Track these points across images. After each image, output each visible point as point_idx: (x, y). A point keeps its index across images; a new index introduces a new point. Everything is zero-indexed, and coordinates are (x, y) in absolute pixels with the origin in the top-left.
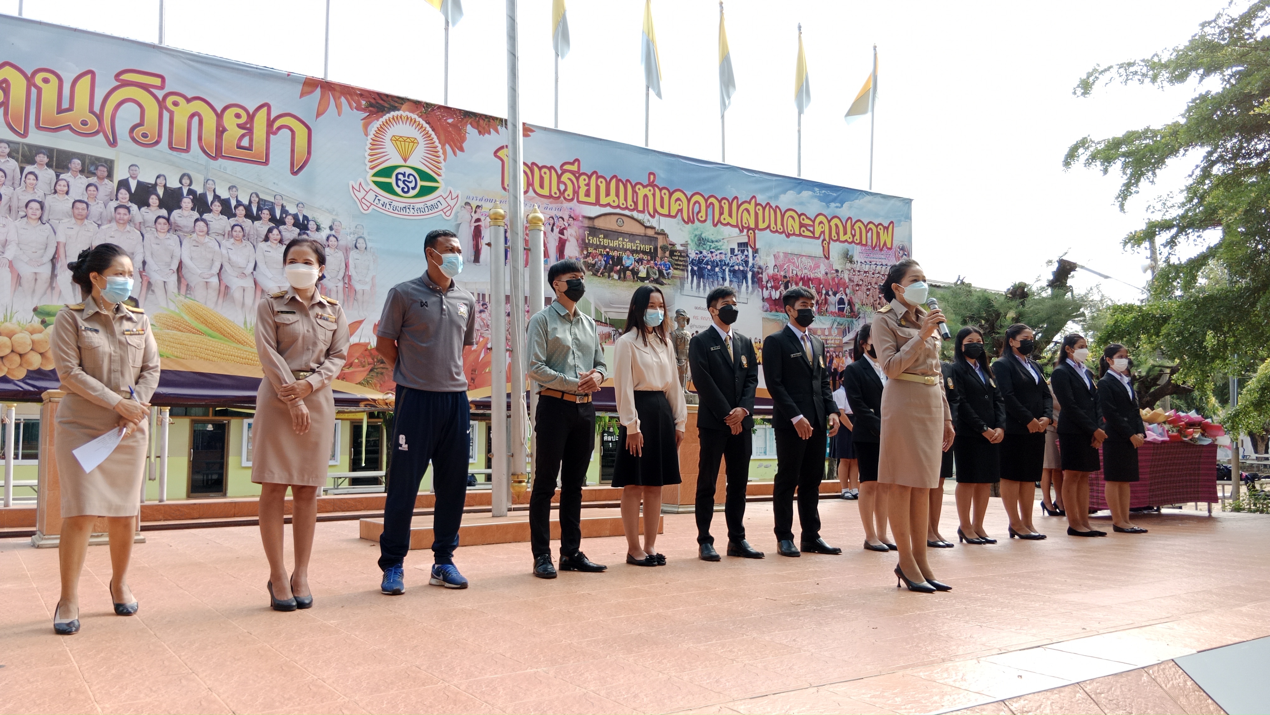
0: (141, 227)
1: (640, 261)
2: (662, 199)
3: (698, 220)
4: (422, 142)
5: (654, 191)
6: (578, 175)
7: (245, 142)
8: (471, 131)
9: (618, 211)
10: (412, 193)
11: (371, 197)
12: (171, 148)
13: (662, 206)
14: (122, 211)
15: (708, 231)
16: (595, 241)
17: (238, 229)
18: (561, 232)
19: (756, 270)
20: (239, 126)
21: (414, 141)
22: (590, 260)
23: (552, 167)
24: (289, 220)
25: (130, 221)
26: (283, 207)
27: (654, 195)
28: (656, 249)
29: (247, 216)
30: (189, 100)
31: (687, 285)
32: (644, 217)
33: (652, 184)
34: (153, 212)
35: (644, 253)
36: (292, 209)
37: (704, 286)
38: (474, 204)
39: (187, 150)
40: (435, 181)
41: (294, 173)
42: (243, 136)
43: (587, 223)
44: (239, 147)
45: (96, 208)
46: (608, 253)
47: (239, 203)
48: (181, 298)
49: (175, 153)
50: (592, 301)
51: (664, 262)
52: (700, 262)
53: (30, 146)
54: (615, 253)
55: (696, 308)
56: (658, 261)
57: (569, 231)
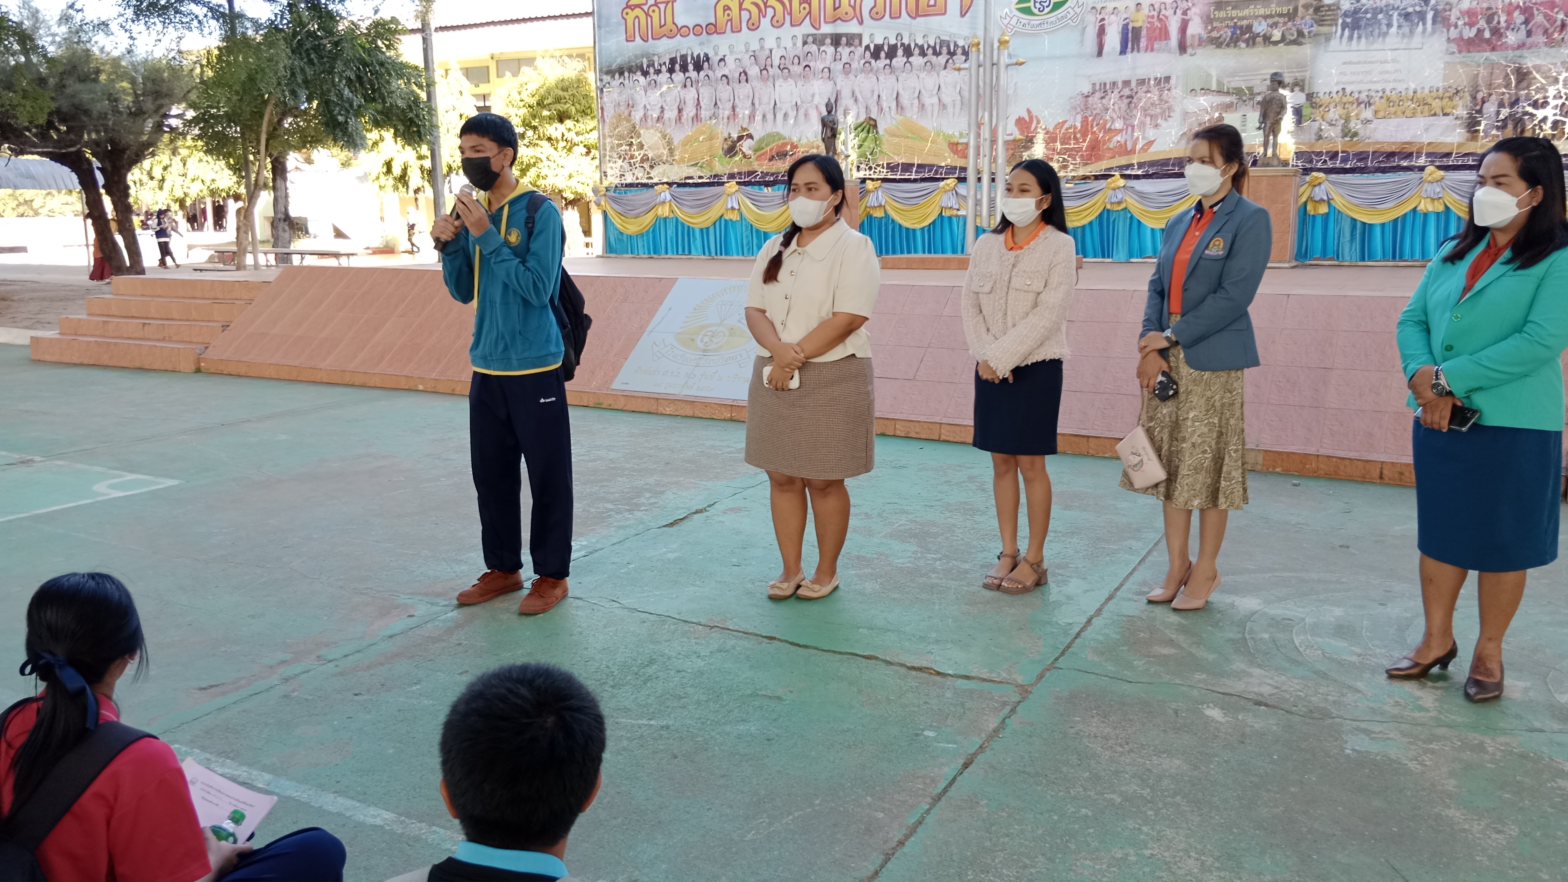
0: (876, 73)
1: (1275, 25)
7: (932, 2)
10: (1047, 10)
11: (1015, 20)
12: (891, 17)
14: (867, 65)
16: (1222, 14)
17: (928, 64)
18: (1185, 13)
19: (1440, 7)
22: (1215, 34)
24: (959, 51)
25: (871, 70)
26: (955, 42)
28: (1296, 9)
29: (933, 54)
31: (1334, 42)
34: (883, 62)
35: (1282, 15)
36: (961, 43)
37: (1359, 37)
39: (900, 17)
41: (963, 15)
44: (929, 6)
45: (855, 65)
46: (1236, 23)
47: (929, 46)
48: (898, 116)
49: (893, 21)
50: (1214, 73)
51: (1305, 21)
52: (1356, 11)
53: (822, 35)
54: (1245, 23)
55: (1344, 63)
56: (1298, 21)
57: (1194, 10)
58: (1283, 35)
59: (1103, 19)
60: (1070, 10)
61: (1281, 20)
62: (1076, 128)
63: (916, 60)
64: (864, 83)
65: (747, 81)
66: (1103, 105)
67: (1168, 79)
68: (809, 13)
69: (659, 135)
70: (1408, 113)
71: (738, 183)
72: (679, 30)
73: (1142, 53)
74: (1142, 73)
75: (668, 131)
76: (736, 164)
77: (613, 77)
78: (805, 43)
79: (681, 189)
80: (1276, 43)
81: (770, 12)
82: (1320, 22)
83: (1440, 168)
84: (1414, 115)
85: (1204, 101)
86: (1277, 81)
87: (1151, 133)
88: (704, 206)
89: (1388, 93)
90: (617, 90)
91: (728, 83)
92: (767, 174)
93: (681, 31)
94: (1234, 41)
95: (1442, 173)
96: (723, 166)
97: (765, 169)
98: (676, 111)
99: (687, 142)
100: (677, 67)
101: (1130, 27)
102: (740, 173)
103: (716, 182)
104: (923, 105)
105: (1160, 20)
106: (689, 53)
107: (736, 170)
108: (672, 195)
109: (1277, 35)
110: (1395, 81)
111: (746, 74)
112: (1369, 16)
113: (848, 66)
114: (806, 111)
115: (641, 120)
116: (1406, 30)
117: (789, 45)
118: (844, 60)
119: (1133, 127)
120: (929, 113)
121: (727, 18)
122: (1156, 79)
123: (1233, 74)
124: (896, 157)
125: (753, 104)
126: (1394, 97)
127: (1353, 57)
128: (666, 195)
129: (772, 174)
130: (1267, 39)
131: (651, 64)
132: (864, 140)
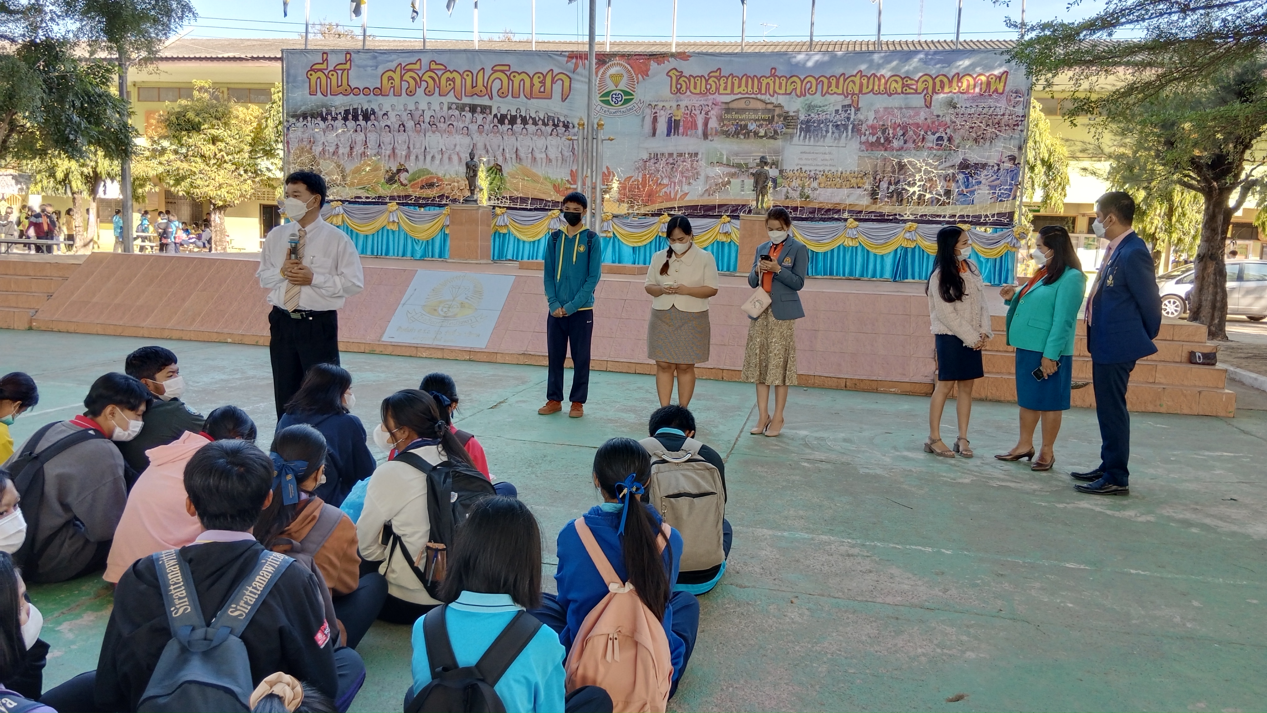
0: (502, 134)
1: (761, 125)
2: (780, 84)
3: (809, 93)
4: (625, 75)
5: (775, 79)
6: (719, 78)
7: (542, 89)
8: (653, 65)
9: (747, 96)
10: (620, 103)
11: (599, 107)
12: (513, 97)
13: (780, 88)
14: (495, 128)
15: (818, 99)
16: (729, 116)
17: (539, 131)
18: (707, 114)
19: (856, 123)
20: (539, 82)
21: (621, 76)
22: (725, 128)
23: (702, 76)
25: (498, 131)
26: (558, 118)
27: (774, 82)
28: (773, 117)
29: (543, 124)
30: (519, 74)
31: (796, 139)
32: (766, 98)
33: (774, 75)
34: (506, 127)
35: (764, 120)
36: (562, 119)
37: (810, 138)
38: (653, 104)
39: (519, 97)
40: (632, 95)
41: (563, 101)
42: (541, 87)
43: (724, 106)
44: (540, 92)
45: (486, 127)
46: (737, 123)
47: (540, 119)
48: (517, 165)
49: (514, 99)
50: (725, 153)
51: (778, 124)
52: (808, 121)
53: (463, 104)
54: (743, 123)
55: (801, 153)
56: (774, 125)
57: (712, 112)
58: (766, 132)
59: (656, 113)
60: (635, 105)
61: (764, 123)
62: (638, 181)
63: (531, 127)
64: (494, 141)
65: (404, 131)
66: (656, 168)
67: (696, 154)
68: (454, 88)
69: (335, 165)
70: (838, 186)
71: (398, 204)
72: (352, 90)
73: (680, 136)
74: (681, 149)
75: (342, 162)
76: (395, 189)
77: (298, 120)
78: (449, 108)
79: (351, 205)
80: (762, 137)
81: (424, 84)
82: (787, 126)
83: (856, 220)
84: (841, 187)
85: (718, 170)
86: (763, 162)
87: (686, 188)
88: (372, 218)
89: (826, 172)
90: (301, 130)
91: (390, 132)
92: (420, 198)
93: (354, 91)
94: (737, 134)
95: (857, 223)
96: (385, 190)
97: (417, 194)
98: (349, 149)
99: (358, 171)
100: (350, 117)
101: (673, 120)
102: (399, 197)
103: (380, 201)
104: (535, 158)
105: (692, 117)
106: (360, 107)
107: (395, 194)
108: (344, 209)
109: (762, 133)
110: (830, 165)
111: (404, 126)
112: (815, 125)
113: (481, 127)
114: (450, 155)
115: (320, 153)
116: (836, 135)
117: (437, 108)
118: (479, 122)
119: (675, 183)
120: (539, 164)
121: (390, 85)
122: (689, 154)
123: (737, 154)
124: (515, 192)
125: (409, 148)
126: (830, 176)
127: (806, 149)
128: (340, 209)
129: (424, 198)
130: (756, 134)
131: (329, 113)
132: (494, 179)
